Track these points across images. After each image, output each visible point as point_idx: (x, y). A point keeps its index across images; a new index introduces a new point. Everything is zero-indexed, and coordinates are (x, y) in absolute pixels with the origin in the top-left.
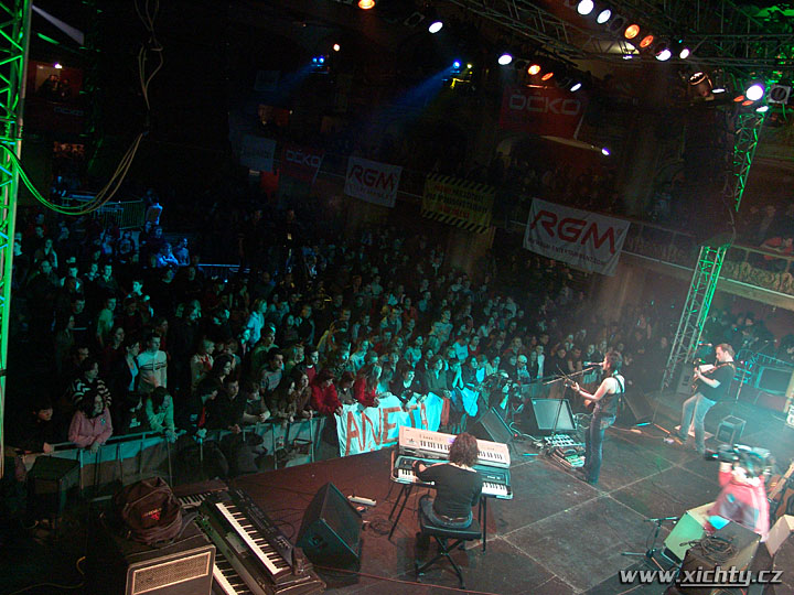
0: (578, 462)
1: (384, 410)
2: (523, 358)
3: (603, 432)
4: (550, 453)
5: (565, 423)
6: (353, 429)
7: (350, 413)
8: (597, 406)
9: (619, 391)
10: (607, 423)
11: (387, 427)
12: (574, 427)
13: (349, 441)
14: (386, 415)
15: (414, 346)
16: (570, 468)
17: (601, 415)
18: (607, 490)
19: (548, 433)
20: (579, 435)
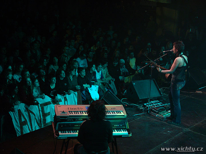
0: (167, 114)
1: (41, 105)
2: (123, 61)
3: (179, 92)
4: (149, 112)
5: (155, 93)
6: (23, 120)
7: (19, 111)
8: (173, 76)
9: (185, 65)
10: (180, 86)
11: (45, 115)
12: (161, 94)
13: (22, 128)
14: (43, 109)
15: (54, 64)
16: (163, 118)
17: (177, 81)
18: (188, 127)
19: (146, 101)
20: (165, 100)
